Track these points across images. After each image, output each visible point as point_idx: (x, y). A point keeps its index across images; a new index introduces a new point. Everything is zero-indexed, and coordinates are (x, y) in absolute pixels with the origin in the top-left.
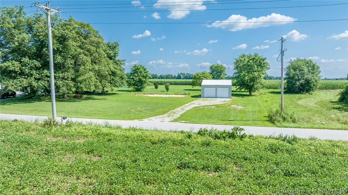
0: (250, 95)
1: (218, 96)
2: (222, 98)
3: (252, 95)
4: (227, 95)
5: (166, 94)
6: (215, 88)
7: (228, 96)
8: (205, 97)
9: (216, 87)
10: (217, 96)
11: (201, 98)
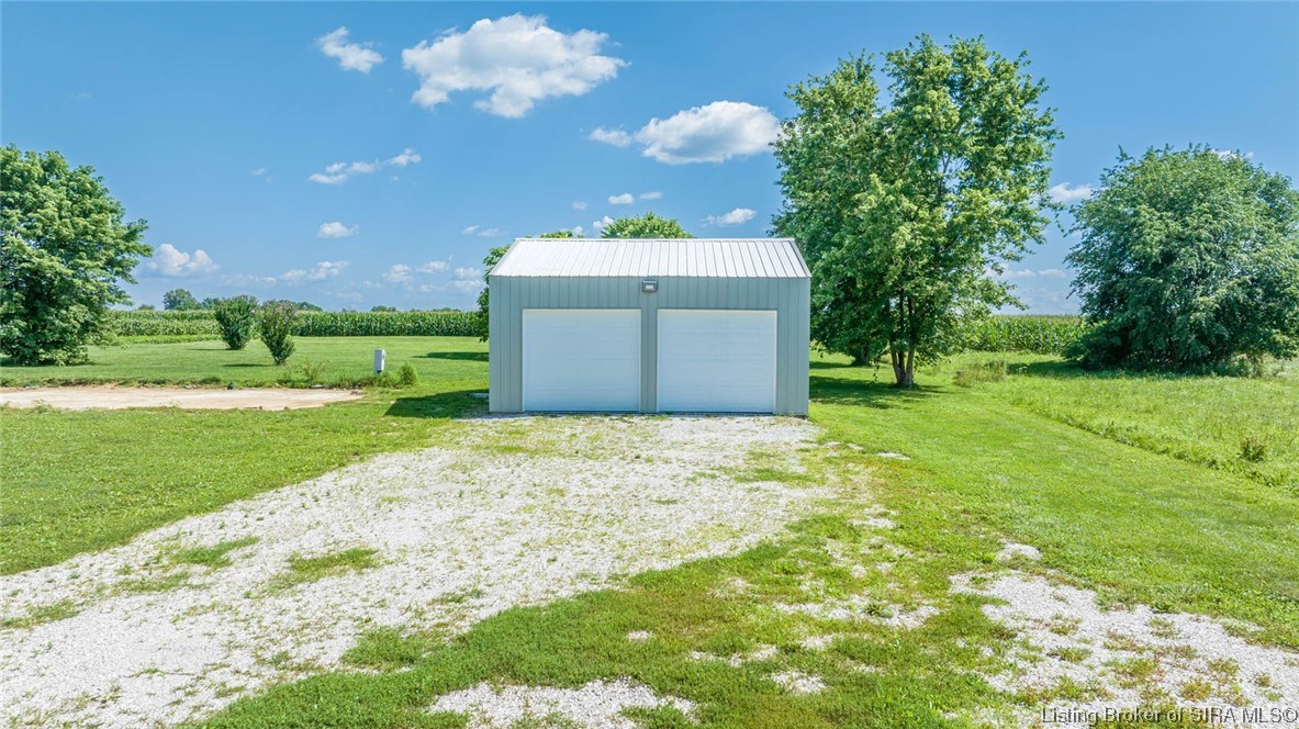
0: (903, 384)
1: (669, 390)
2: (708, 414)
3: (915, 387)
4: (765, 389)
5: (204, 382)
6: (635, 315)
7: (767, 394)
8: (527, 403)
9: (649, 295)
10: (665, 396)
11: (490, 414)
